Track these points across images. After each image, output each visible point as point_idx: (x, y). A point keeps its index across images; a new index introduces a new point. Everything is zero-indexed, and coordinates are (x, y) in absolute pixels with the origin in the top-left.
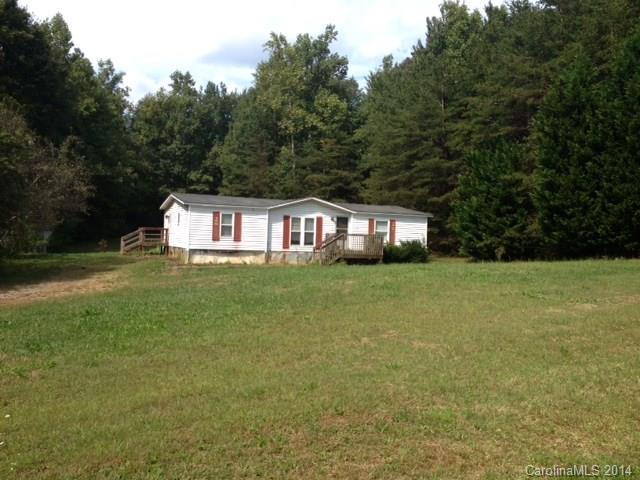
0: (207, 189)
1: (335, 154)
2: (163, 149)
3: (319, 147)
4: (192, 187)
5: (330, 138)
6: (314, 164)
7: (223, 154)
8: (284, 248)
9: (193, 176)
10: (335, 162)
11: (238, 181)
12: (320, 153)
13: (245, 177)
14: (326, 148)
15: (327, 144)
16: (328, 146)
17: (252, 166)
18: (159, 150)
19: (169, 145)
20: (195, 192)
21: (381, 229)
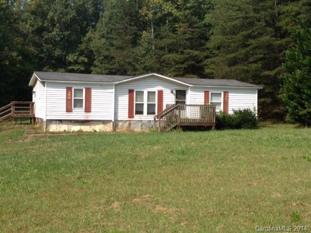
0: (83, 69)
1: (188, 36)
2: (46, 36)
3: (174, 31)
4: (70, 68)
5: (183, 23)
6: (170, 45)
7: (95, 39)
8: (129, 117)
9: (71, 58)
10: (188, 43)
11: (106, 61)
12: (175, 36)
13: (113, 58)
14: (180, 31)
15: (181, 28)
16: (182, 29)
17: (118, 48)
18: (42, 37)
19: (51, 32)
20: (72, 71)
21: (215, 100)
